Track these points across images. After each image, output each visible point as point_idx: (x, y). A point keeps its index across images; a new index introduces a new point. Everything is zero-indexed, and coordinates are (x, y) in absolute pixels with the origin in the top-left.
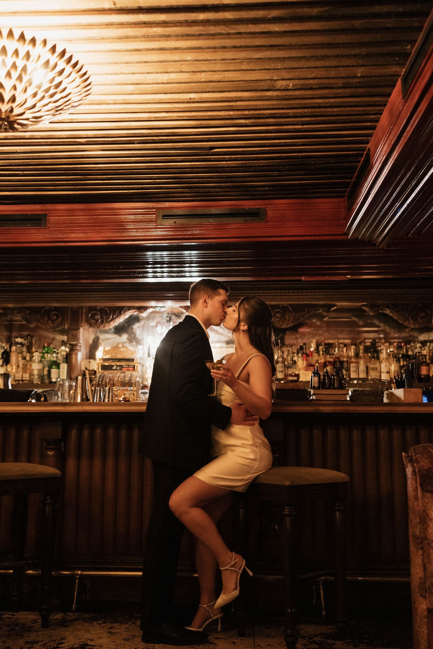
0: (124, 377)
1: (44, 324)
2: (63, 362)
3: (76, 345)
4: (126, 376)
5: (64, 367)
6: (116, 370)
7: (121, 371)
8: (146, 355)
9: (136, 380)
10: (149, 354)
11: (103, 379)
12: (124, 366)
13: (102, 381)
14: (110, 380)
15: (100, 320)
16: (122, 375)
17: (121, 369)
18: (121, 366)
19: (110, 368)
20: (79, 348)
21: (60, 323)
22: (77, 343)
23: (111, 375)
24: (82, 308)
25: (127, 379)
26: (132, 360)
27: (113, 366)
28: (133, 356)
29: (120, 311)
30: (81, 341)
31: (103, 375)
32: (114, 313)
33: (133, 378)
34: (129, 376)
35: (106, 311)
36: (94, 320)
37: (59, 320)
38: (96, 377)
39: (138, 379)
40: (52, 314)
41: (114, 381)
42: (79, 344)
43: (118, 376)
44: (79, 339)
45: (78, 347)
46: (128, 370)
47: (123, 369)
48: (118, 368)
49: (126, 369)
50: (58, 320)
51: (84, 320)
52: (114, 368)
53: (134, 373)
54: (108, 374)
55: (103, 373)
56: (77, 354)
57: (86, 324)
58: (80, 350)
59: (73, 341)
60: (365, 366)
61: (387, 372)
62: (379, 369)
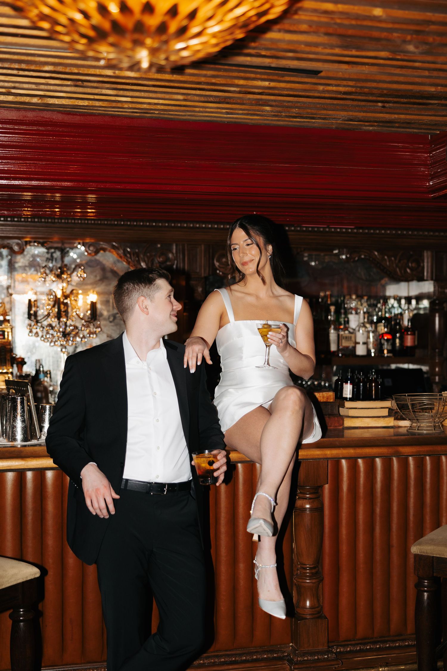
60: (336, 335)
61: (364, 343)
62: (353, 339)
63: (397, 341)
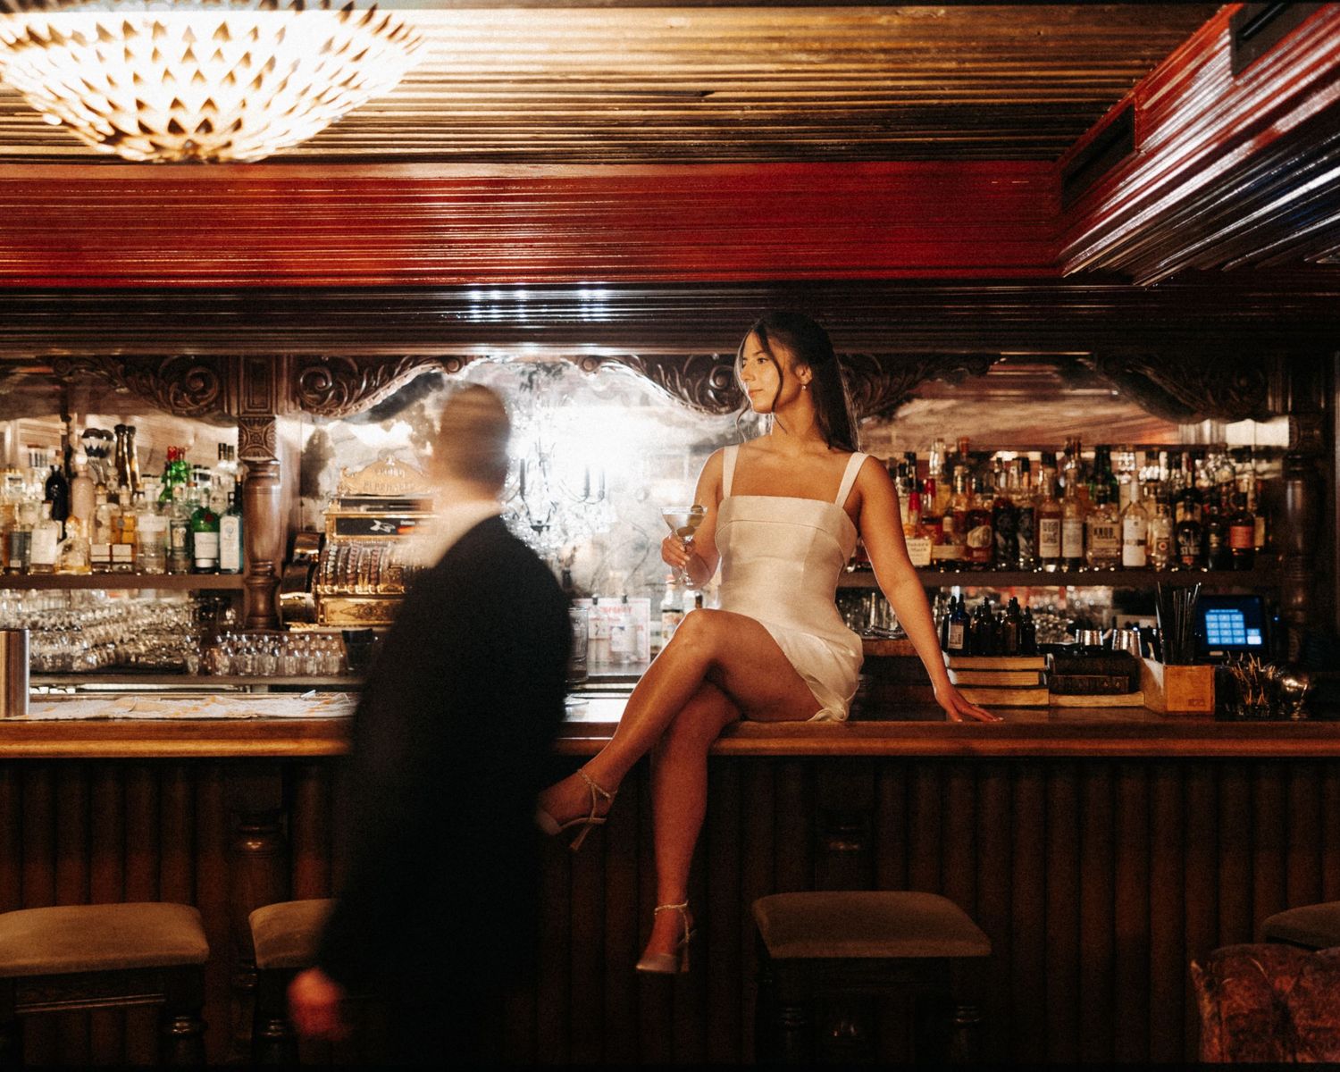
1: (169, 403)
2: (229, 512)
3: (266, 464)
5: (231, 525)
6: (380, 532)
7: (396, 537)
11: (346, 562)
12: (403, 523)
13: (344, 569)
14: (368, 565)
15: (331, 395)
16: (400, 548)
17: (394, 532)
18: (396, 522)
19: (361, 527)
20: (272, 474)
21: (215, 401)
22: (267, 458)
23: (369, 550)
24: (279, 358)
27: (371, 522)
29: (391, 367)
30: (279, 454)
31: (344, 550)
32: (373, 373)
35: (350, 366)
36: (316, 392)
37: (212, 393)
38: (324, 556)
40: (190, 374)
41: (377, 566)
42: (273, 463)
43: (388, 551)
44: (273, 449)
45: (270, 469)
46: (415, 533)
47: (401, 530)
48: (387, 529)
49: (411, 530)
50: (210, 392)
51: (284, 393)
52: (375, 528)
54: (359, 545)
55: (347, 545)
56: (267, 492)
57: (292, 405)
58: (278, 478)
59: (257, 455)
60: (1080, 526)
61: (1140, 543)
62: (1116, 533)
63: (1213, 538)
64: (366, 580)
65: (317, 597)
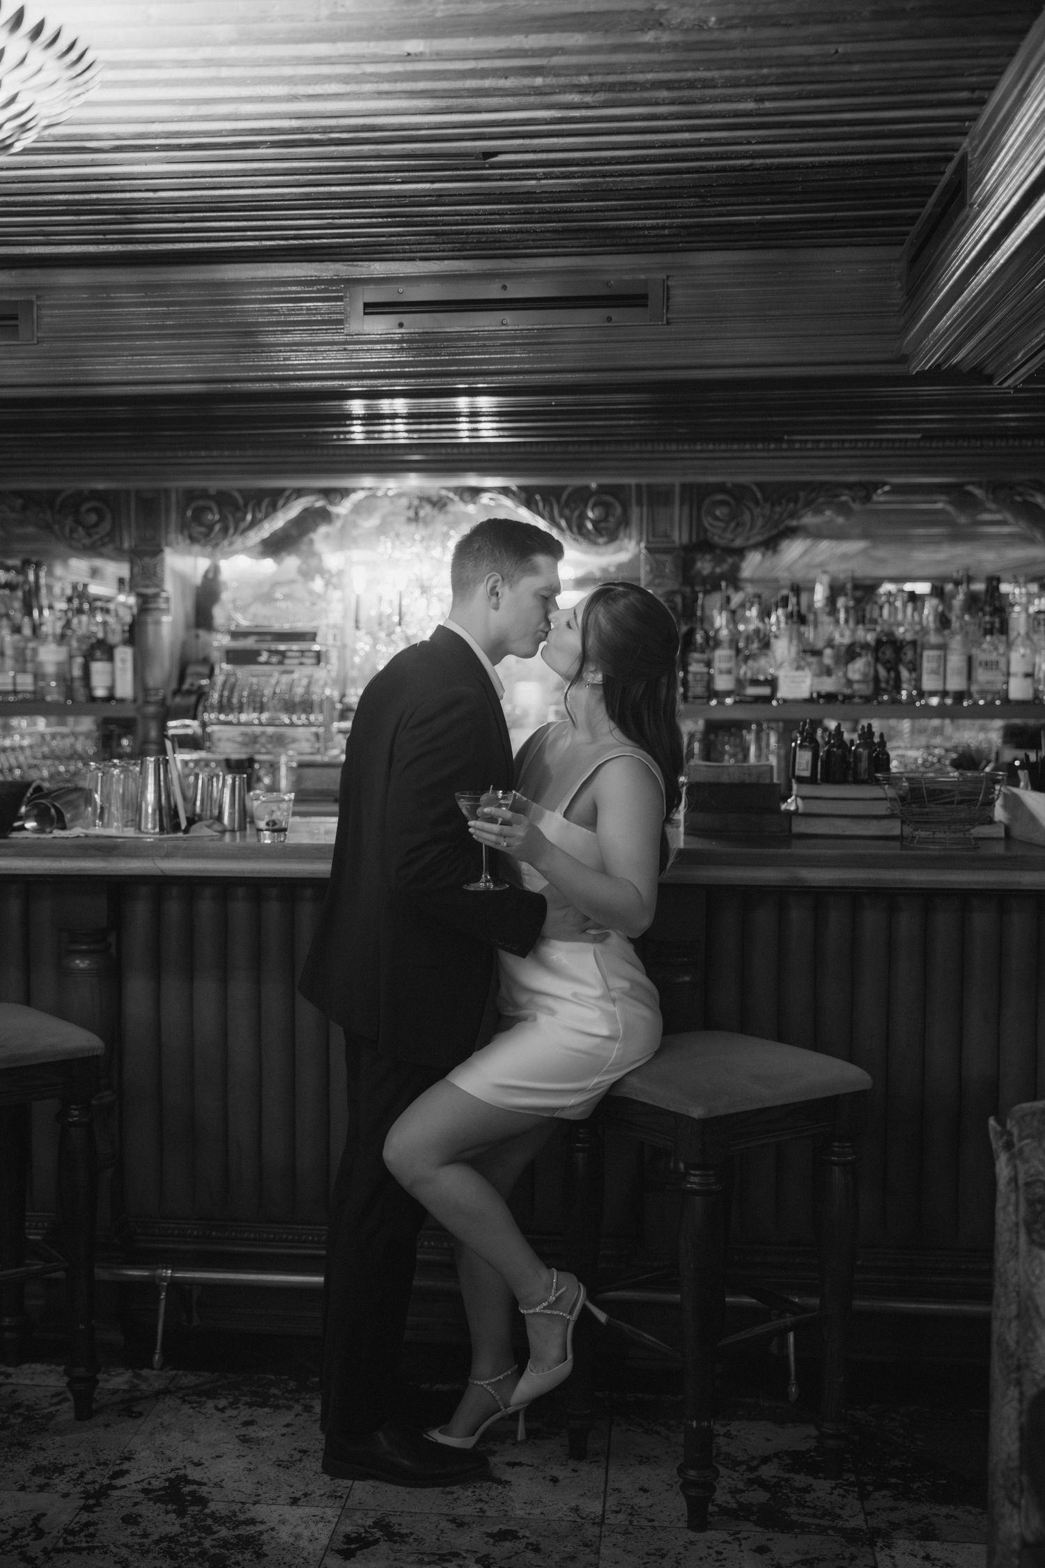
0: (291, 686)
2: (123, 643)
3: (156, 596)
4: (296, 682)
5: (124, 655)
6: (267, 663)
7: (281, 668)
8: (352, 623)
9: (323, 693)
10: (357, 621)
11: (232, 692)
12: (289, 654)
13: (230, 698)
14: (253, 694)
15: (217, 527)
16: (285, 679)
17: (281, 663)
18: (283, 654)
19: (248, 658)
20: (163, 606)
21: (108, 534)
22: (157, 590)
23: (255, 680)
24: (167, 491)
25: (299, 691)
26: (311, 636)
27: (258, 653)
28: (314, 624)
29: (273, 500)
30: (168, 585)
31: (231, 680)
32: (258, 506)
33: (316, 689)
34: (305, 682)
35: (235, 499)
36: (203, 525)
37: (106, 526)
38: (212, 685)
39: (328, 692)
40: (84, 508)
41: (262, 696)
42: (163, 594)
43: (273, 681)
44: (162, 581)
45: (161, 600)
46: (301, 664)
47: (287, 662)
48: (274, 659)
49: (296, 661)
50: (103, 525)
51: (173, 526)
52: (264, 658)
53: (320, 673)
54: (246, 675)
55: (234, 674)
56: (158, 623)
57: (180, 538)
58: (168, 610)
59: (147, 586)
60: (964, 657)
61: (1027, 675)
62: (1002, 665)
64: (251, 710)
65: (204, 725)
